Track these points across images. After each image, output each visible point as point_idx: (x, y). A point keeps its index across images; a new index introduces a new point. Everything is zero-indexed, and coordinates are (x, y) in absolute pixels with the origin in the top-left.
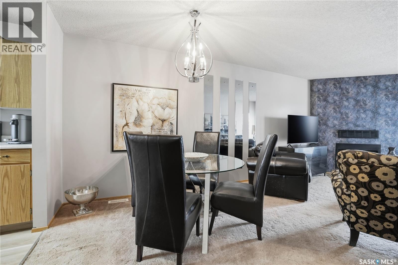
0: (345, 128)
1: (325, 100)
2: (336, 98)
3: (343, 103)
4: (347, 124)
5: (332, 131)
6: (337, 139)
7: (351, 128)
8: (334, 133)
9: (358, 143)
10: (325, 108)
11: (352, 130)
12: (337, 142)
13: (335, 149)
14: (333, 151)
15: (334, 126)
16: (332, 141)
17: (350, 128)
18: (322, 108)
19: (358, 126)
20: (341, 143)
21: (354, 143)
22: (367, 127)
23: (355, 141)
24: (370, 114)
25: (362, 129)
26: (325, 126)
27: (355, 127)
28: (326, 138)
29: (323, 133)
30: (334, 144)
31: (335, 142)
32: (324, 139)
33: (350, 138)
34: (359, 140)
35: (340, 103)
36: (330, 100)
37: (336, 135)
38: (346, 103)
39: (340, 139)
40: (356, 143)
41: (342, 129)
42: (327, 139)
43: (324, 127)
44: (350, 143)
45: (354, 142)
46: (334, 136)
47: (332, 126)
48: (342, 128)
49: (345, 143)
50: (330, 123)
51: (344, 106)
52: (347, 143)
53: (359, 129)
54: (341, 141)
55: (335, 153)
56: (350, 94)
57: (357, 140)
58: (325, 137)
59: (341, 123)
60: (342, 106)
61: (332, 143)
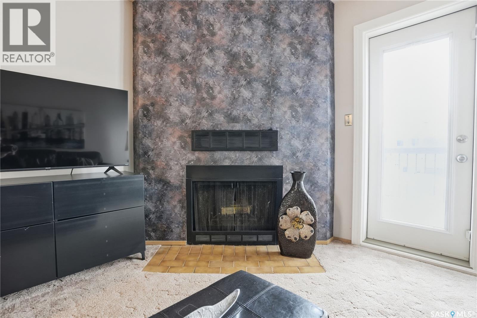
0: (206, 125)
1: (161, 52)
2: (186, 47)
3: (201, 60)
4: (211, 114)
5: (178, 134)
6: (189, 155)
7: (221, 124)
8: (181, 138)
9: (236, 164)
10: (160, 71)
11: (223, 129)
12: (189, 162)
13: (185, 181)
14: (180, 187)
15: (183, 121)
16: (178, 160)
17: (217, 125)
18: (153, 73)
19: (234, 120)
20: (198, 164)
21: (227, 163)
22: (255, 121)
23: (230, 159)
24: (260, 90)
25: (244, 128)
26: (162, 120)
27: (228, 123)
28: (164, 154)
29: (157, 140)
30: (183, 168)
31: (184, 163)
32: (159, 155)
33: (219, 152)
34: (237, 155)
35: (194, 59)
36: (172, 50)
37: (186, 143)
38: (208, 61)
39: (197, 154)
40: (233, 164)
41: (199, 128)
42: (167, 156)
43: (159, 123)
44: (219, 164)
45: (227, 160)
46: (182, 147)
47: (177, 119)
48: (199, 125)
49: (207, 165)
50: (172, 113)
51: (203, 67)
52: (212, 164)
53: (238, 127)
54: (198, 159)
55: (185, 190)
56: (217, 38)
57: (234, 157)
58: (161, 149)
59: (199, 112)
60: (199, 67)
61: (177, 164)
